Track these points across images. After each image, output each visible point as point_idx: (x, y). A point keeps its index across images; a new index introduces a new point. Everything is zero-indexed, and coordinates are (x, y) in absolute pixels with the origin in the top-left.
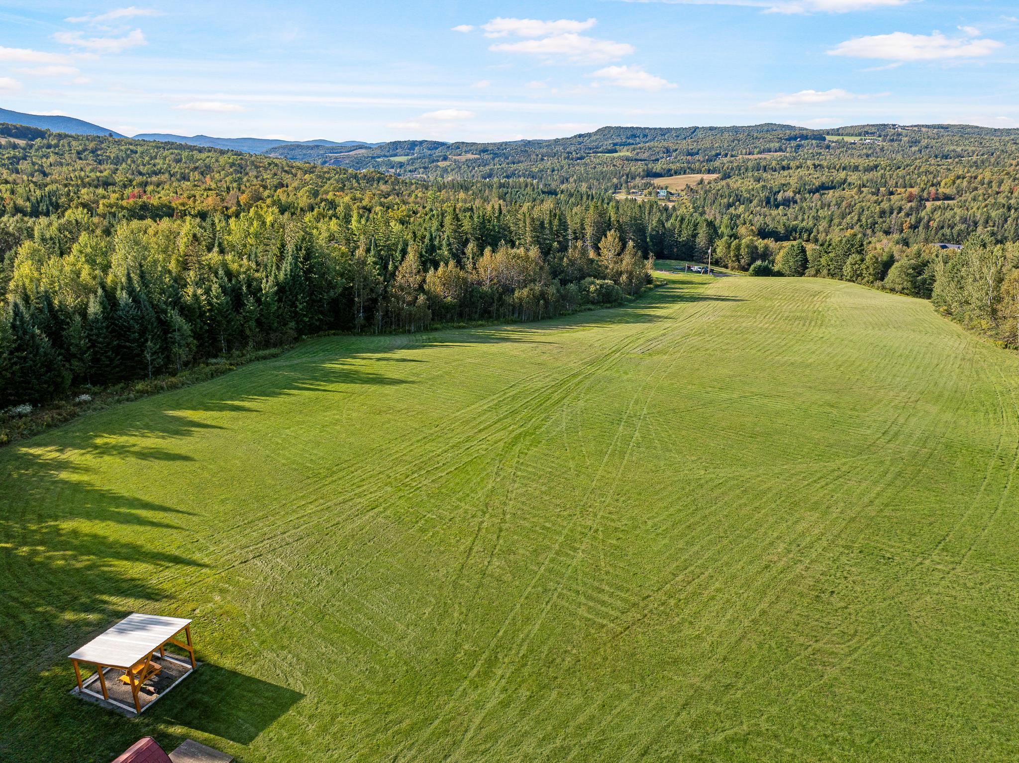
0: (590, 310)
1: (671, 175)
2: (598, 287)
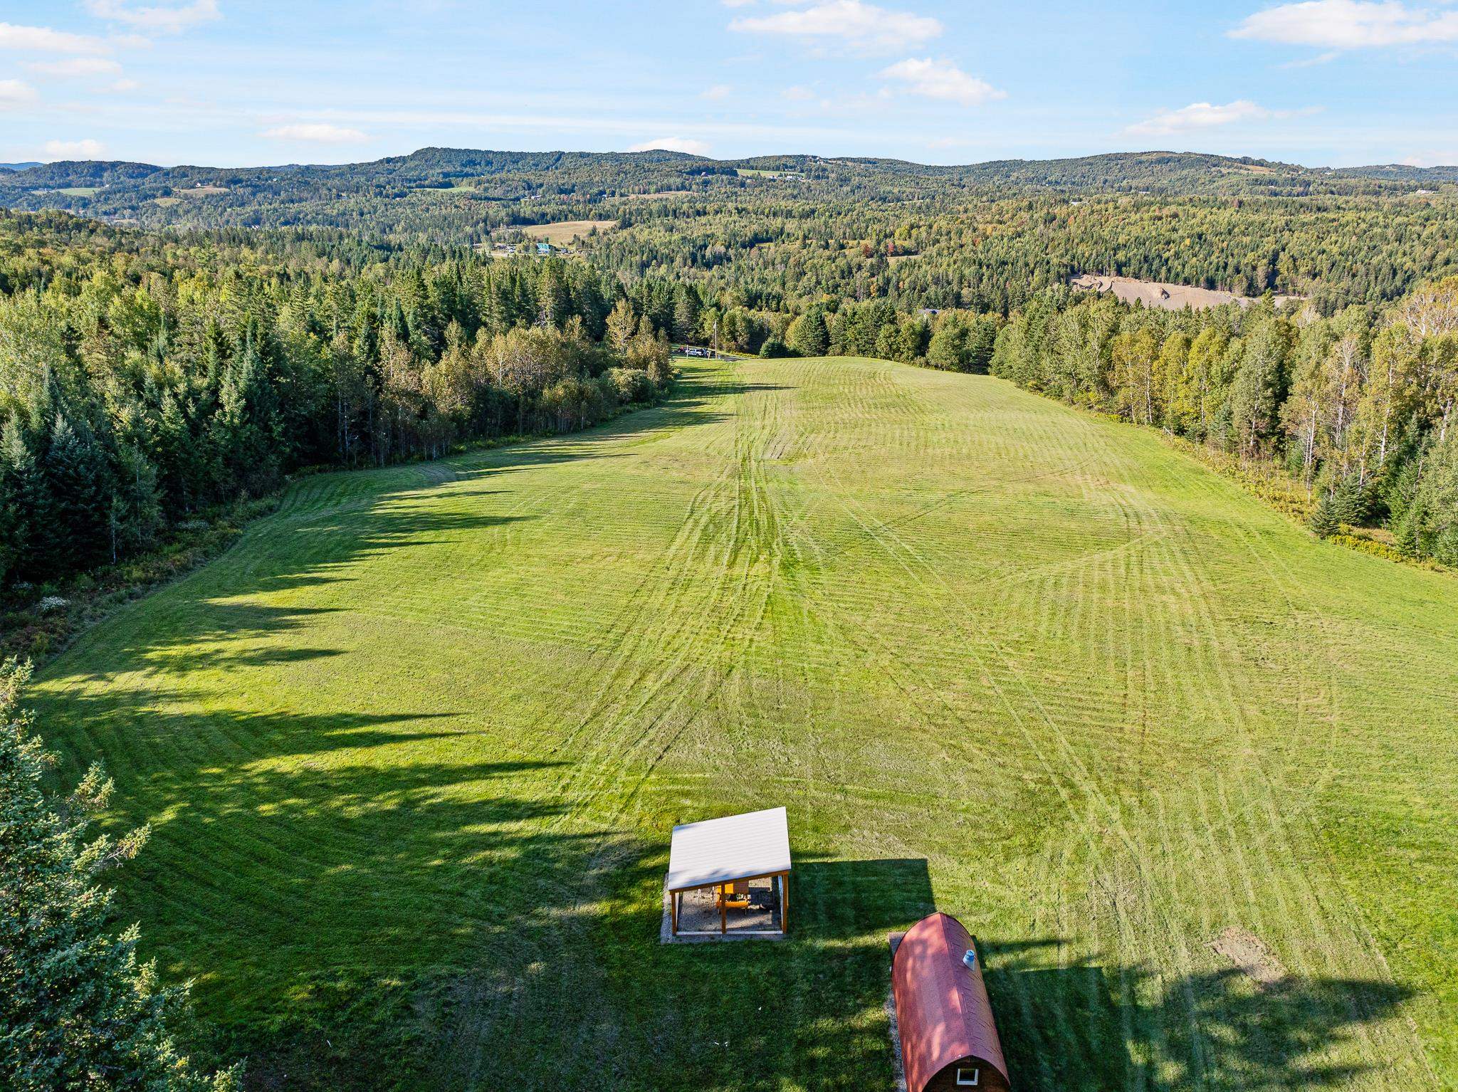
1: (548, 222)
2: (630, 379)
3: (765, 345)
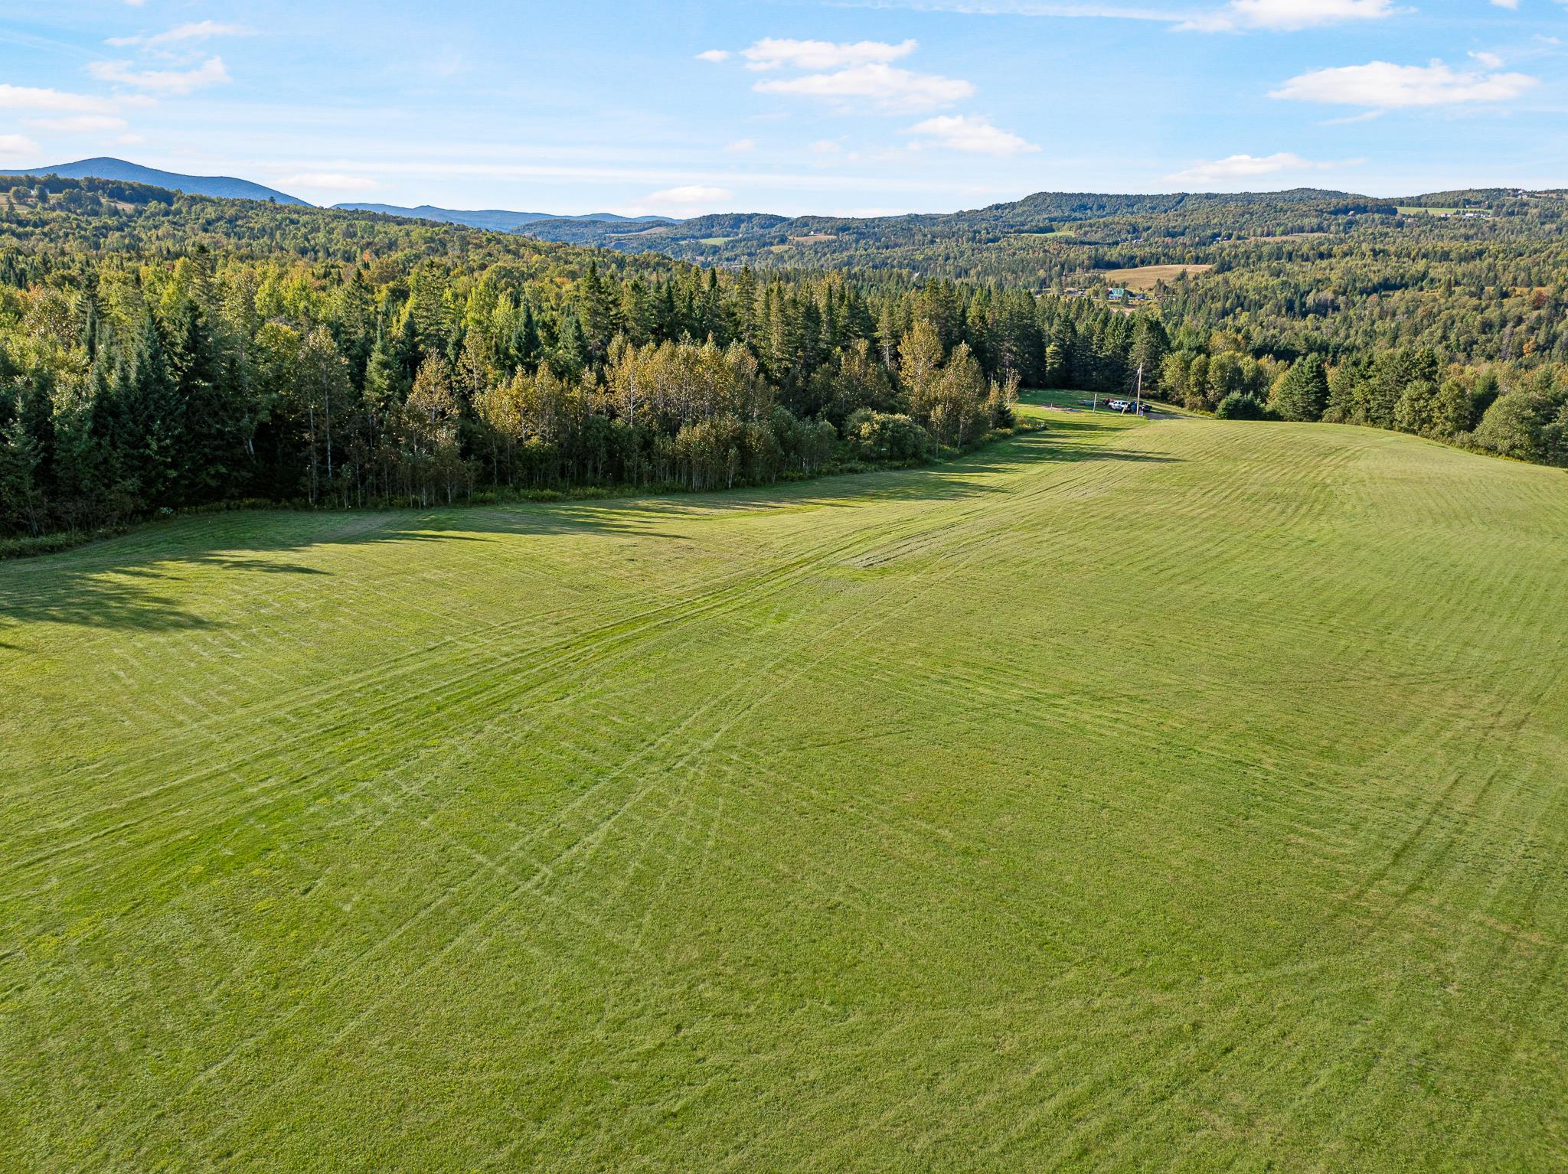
0: (852, 471)
3: (1223, 401)
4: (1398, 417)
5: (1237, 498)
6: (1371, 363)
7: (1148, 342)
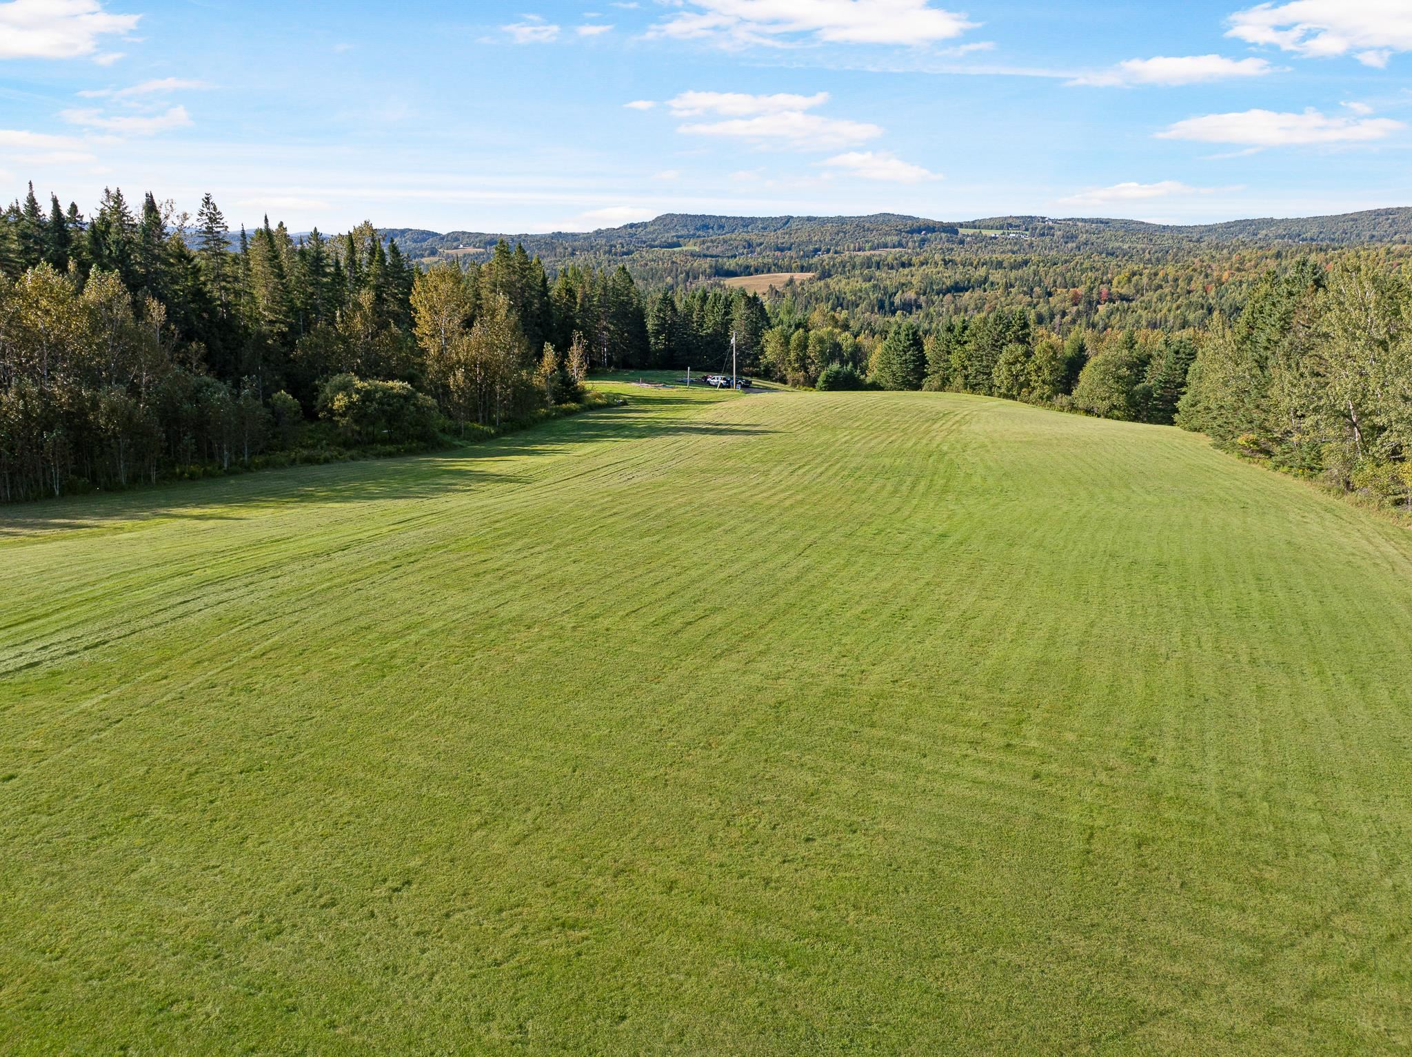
1: (750, 274)
2: (355, 397)
3: (823, 374)
4: (997, 382)
5: (836, 474)
6: (965, 328)
7: (747, 318)
